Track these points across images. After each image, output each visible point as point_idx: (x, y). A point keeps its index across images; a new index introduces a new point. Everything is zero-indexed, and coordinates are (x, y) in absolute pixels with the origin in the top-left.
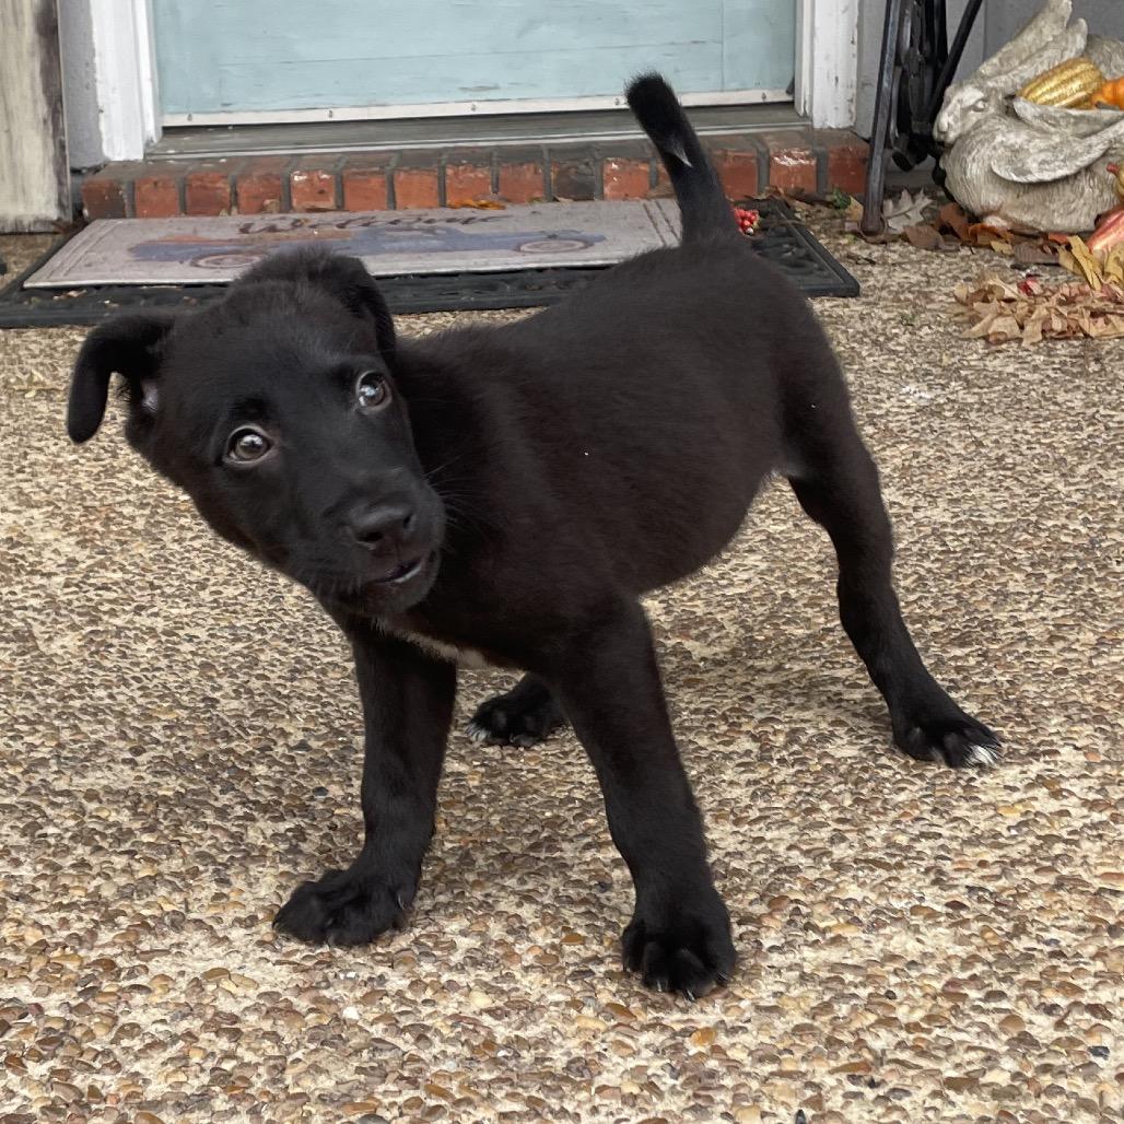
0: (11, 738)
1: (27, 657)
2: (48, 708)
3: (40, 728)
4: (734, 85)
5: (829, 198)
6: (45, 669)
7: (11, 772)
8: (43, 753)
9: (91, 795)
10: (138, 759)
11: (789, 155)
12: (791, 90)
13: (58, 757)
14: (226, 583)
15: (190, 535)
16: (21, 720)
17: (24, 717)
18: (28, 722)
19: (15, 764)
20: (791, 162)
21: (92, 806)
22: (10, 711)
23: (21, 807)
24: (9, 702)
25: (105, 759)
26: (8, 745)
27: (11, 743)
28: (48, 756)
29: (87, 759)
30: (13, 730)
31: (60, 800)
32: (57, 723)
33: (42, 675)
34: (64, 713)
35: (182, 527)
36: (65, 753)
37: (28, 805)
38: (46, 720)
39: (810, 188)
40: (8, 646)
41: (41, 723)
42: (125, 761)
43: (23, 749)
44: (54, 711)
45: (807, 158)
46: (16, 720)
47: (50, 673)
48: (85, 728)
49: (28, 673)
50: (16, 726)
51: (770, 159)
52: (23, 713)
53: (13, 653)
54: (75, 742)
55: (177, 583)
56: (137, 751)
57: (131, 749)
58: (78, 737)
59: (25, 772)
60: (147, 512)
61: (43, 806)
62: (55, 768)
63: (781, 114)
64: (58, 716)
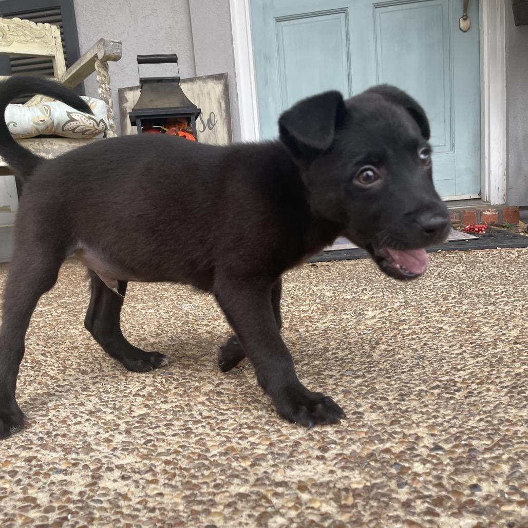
0: (240, 438)
1: (243, 387)
2: (259, 417)
3: (257, 431)
4: (459, 193)
5: (504, 225)
6: (254, 394)
7: (243, 464)
8: (261, 450)
9: (302, 487)
10: (326, 455)
11: (488, 211)
12: (480, 194)
13: (272, 453)
14: (337, 349)
15: (312, 329)
16: (245, 426)
17: (246, 423)
18: (249, 428)
19: (244, 458)
20: (488, 213)
21: (305, 496)
22: (237, 420)
23: (254, 497)
24: (235, 414)
25: (303, 456)
26: (239, 443)
27: (240, 441)
28: (265, 453)
29: (291, 455)
30: (241, 433)
31: (280, 490)
32: (267, 427)
33: (253, 397)
34: (271, 422)
35: (307, 326)
36: (276, 450)
37: (258, 493)
38: (259, 425)
39: (496, 222)
40: (232, 381)
41: (257, 428)
42: (318, 458)
43: (248, 446)
44: (264, 420)
45: (494, 211)
46: (241, 425)
47: (257, 396)
48: (284, 431)
49: (245, 396)
50: (243, 430)
51: (481, 212)
52: (245, 421)
53: (235, 385)
54: (281, 441)
55: (313, 349)
56: (324, 449)
57: (320, 448)
58: (282, 438)
59: (252, 465)
60: (288, 320)
61: (269, 495)
62: (271, 462)
63: (477, 201)
64: (267, 423)
